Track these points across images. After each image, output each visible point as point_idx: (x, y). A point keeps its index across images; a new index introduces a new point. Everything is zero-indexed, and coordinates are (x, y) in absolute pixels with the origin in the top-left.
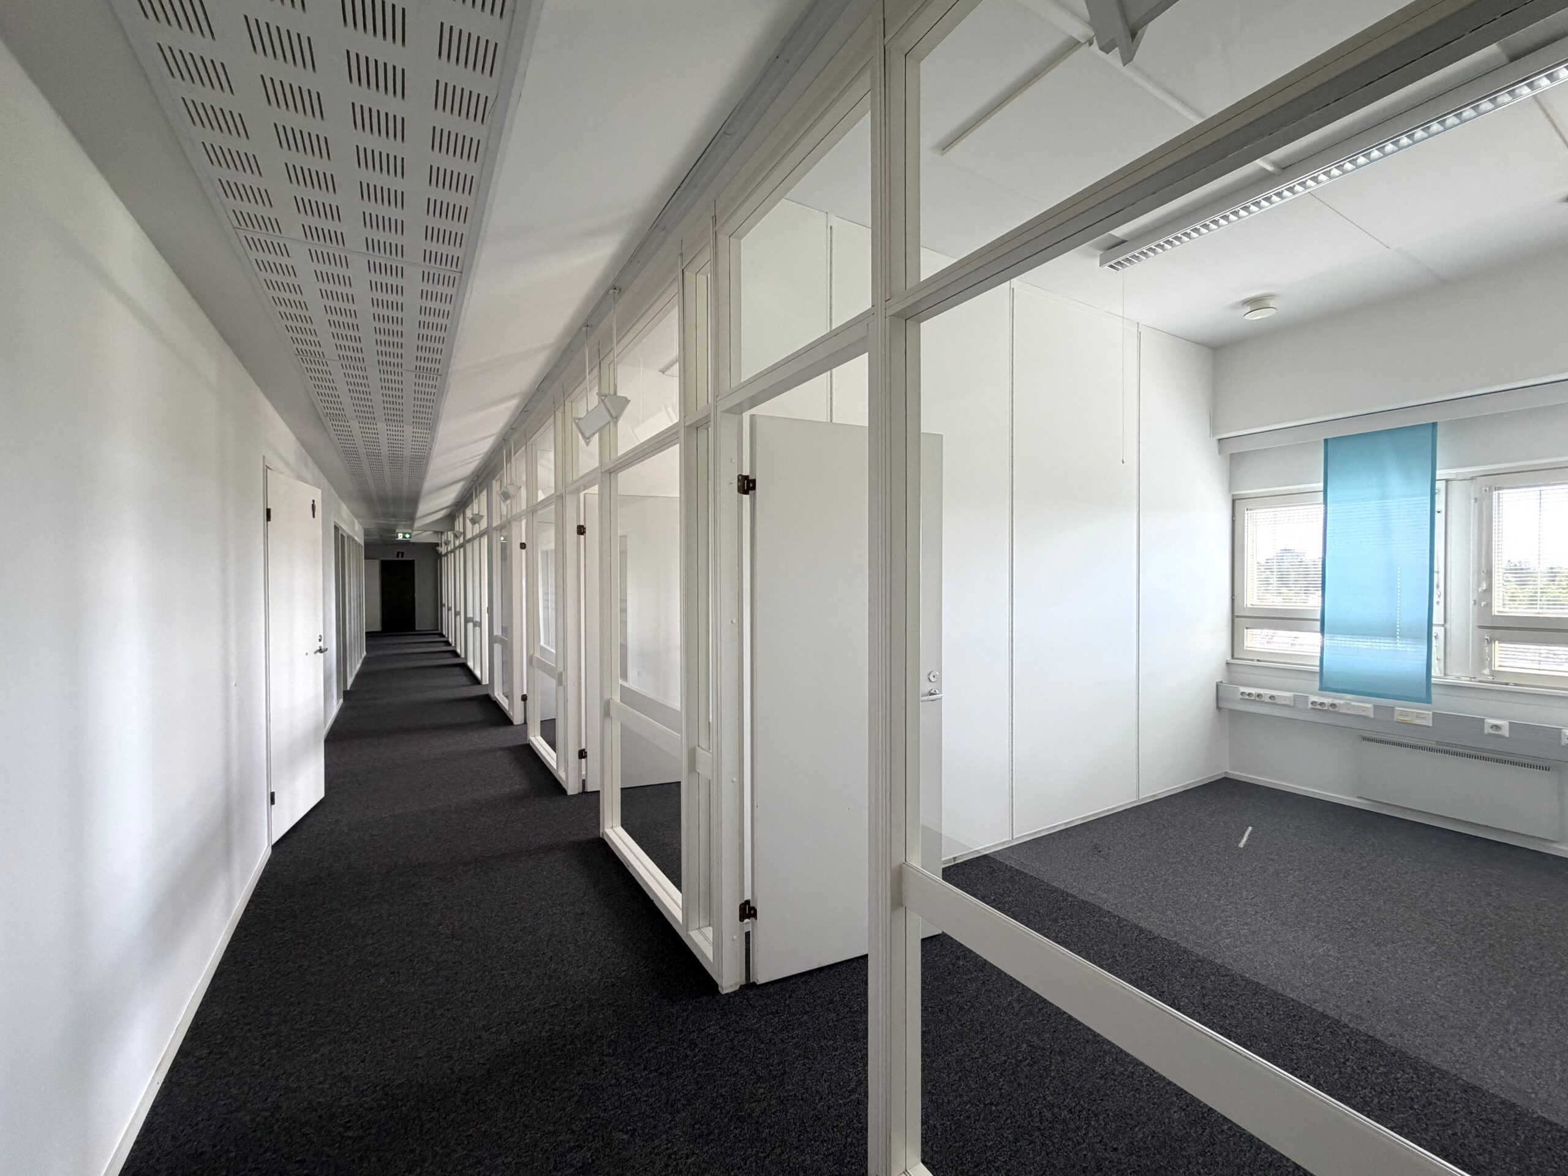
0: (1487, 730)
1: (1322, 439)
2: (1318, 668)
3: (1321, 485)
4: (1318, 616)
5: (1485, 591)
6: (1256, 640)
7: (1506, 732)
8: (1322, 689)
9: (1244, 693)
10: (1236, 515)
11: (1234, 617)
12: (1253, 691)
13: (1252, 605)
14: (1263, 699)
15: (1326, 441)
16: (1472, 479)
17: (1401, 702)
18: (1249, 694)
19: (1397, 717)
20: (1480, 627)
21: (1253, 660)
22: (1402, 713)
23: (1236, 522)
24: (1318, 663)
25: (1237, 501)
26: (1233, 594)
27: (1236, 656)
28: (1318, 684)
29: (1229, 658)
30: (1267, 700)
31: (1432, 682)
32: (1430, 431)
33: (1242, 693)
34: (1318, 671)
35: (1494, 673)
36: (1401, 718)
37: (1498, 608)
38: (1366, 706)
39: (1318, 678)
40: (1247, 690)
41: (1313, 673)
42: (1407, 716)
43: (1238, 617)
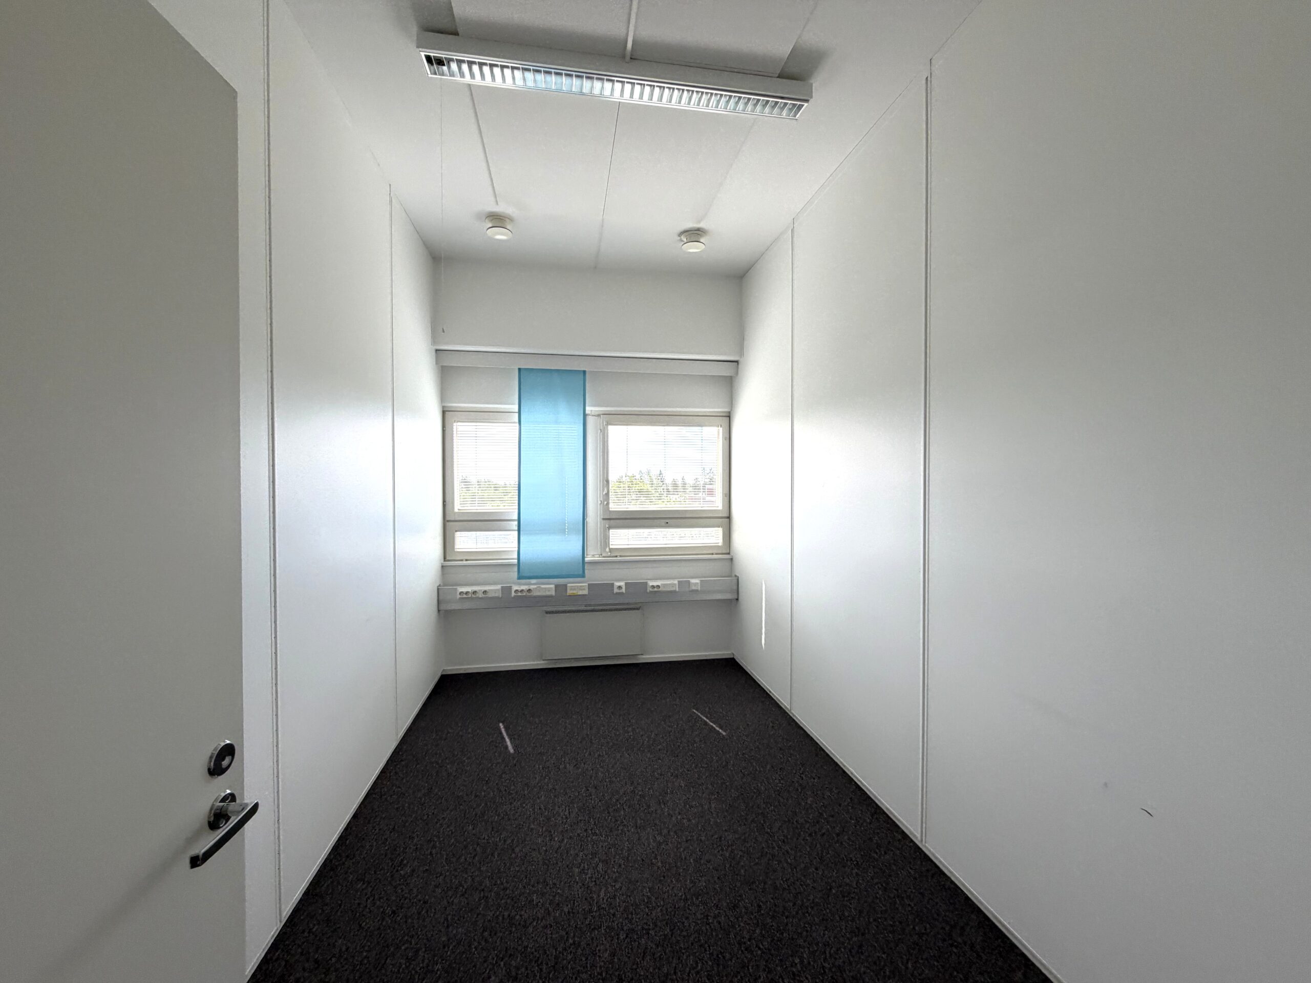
0: (616, 590)
1: (517, 368)
2: (516, 561)
3: (515, 408)
4: (516, 517)
5: (606, 494)
6: (465, 542)
7: (623, 590)
8: (519, 578)
9: (462, 592)
10: (446, 426)
11: (445, 521)
12: (469, 589)
13: (459, 510)
14: (477, 595)
15: (520, 369)
16: (599, 415)
17: (571, 580)
18: (467, 593)
19: (569, 592)
20: (604, 519)
21: (462, 560)
22: (573, 588)
23: (446, 432)
24: (516, 556)
25: (447, 413)
26: (444, 501)
27: (448, 558)
28: (516, 574)
29: (442, 561)
30: (481, 595)
31: (586, 561)
32: (581, 376)
33: (461, 593)
34: (516, 563)
35: (611, 550)
36: (571, 592)
37: (613, 507)
38: (548, 588)
39: (516, 569)
40: (464, 589)
41: (514, 565)
42: (574, 589)
43: (448, 521)
